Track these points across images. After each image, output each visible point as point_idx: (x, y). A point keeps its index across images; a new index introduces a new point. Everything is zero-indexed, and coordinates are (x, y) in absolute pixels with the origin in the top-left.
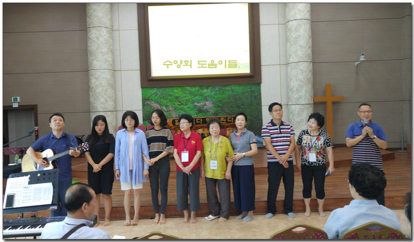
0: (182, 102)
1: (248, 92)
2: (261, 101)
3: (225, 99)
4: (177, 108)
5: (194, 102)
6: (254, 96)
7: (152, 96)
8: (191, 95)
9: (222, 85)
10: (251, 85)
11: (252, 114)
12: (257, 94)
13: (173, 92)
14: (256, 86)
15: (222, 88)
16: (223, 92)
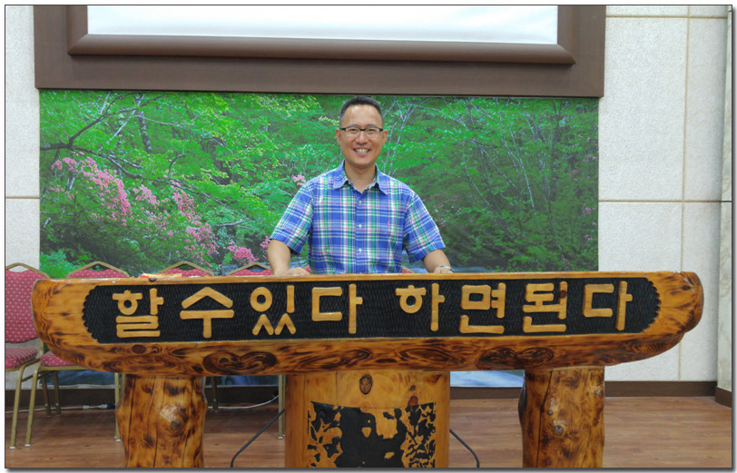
0: (237, 170)
1: (539, 135)
2: (597, 179)
3: (435, 164)
4: (209, 194)
5: (290, 170)
6: (568, 154)
7: (92, 130)
8: (278, 137)
9: (424, 96)
10: (557, 104)
11: (557, 237)
12: (580, 145)
13: (191, 116)
14: (578, 109)
15: (424, 111)
16: (429, 131)
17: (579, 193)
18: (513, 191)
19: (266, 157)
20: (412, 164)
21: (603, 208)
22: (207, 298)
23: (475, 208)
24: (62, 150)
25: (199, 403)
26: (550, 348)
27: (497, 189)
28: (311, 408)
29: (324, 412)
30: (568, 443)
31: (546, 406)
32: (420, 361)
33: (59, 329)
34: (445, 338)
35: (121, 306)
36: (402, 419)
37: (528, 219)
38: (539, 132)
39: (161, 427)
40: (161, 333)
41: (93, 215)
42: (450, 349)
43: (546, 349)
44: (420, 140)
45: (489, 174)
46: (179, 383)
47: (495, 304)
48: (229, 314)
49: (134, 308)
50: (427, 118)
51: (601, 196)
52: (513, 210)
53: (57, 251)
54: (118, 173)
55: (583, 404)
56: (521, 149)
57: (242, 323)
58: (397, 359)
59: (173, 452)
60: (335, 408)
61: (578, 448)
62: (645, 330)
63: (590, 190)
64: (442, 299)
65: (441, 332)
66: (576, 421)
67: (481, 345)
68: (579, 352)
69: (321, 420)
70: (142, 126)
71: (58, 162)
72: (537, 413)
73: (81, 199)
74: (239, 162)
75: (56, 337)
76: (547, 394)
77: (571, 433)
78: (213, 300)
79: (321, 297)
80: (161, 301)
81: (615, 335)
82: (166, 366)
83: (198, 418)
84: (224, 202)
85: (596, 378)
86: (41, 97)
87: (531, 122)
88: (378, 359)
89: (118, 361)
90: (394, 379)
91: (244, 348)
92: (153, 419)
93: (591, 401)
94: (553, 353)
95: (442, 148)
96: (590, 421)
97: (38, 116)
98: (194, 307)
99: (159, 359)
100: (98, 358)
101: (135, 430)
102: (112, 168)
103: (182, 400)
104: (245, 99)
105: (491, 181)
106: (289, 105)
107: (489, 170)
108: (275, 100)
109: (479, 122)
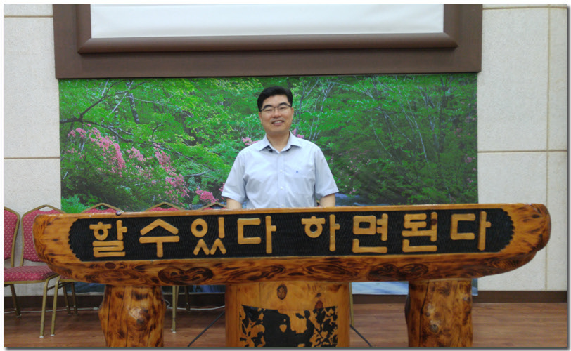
0: (201, 134)
1: (430, 102)
2: (476, 136)
3: (350, 126)
4: (181, 153)
5: (240, 134)
6: (452, 117)
7: (95, 107)
8: (231, 109)
9: (340, 76)
10: (444, 79)
11: (445, 180)
12: (463, 110)
13: (168, 96)
14: (460, 82)
15: (341, 86)
16: (345, 102)
17: (462, 146)
18: (410, 146)
19: (223, 124)
20: (332, 127)
21: (481, 158)
22: (159, 228)
23: (381, 160)
24: (75, 123)
25: (159, 306)
26: (425, 264)
27: (398, 144)
28: (241, 310)
29: (252, 313)
30: (442, 337)
31: (424, 309)
32: (322, 274)
33: (52, 251)
34: (341, 257)
35: (96, 234)
36: (310, 318)
37: (421, 168)
38: (430, 101)
39: (129, 323)
40: (126, 254)
41: (99, 170)
42: (345, 265)
43: (422, 265)
44: (338, 109)
45: (392, 133)
46: (143, 291)
47: (380, 230)
48: (175, 239)
49: (105, 235)
50: (343, 92)
51: (480, 148)
52: (411, 160)
53: (73, 196)
54: (115, 139)
55: (454, 308)
56: (416, 114)
57: (185, 246)
58: (305, 273)
59: (140, 342)
60: (260, 310)
61: (451, 342)
62: (502, 250)
63: (471, 143)
64: (338, 226)
65: (338, 252)
66: (449, 321)
67: (370, 262)
68: (449, 267)
69: (250, 320)
70: (132, 104)
71: (73, 132)
72: (418, 314)
73: (89, 158)
74: (203, 128)
75: (50, 257)
76: (425, 300)
77: (445, 330)
78: (164, 229)
79: (244, 226)
80: (125, 229)
81: (477, 254)
82: (131, 278)
83: (158, 317)
84: (192, 158)
85: (464, 287)
86: (60, 86)
87: (424, 93)
88: (290, 272)
89: (97, 274)
90: (303, 288)
91: (188, 265)
92: (124, 317)
93: (461, 305)
94: (427, 268)
95: (355, 115)
96: (460, 322)
97: (58, 99)
98: (149, 234)
99: (126, 273)
100: (81, 273)
101: (112, 325)
102: (111, 135)
103: (145, 304)
104: (206, 82)
105: (393, 139)
106: (238, 85)
107: (392, 130)
108: (228, 82)
109: (383, 94)
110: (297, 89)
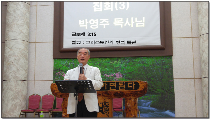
2: (173, 74)
3: (135, 71)
5: (104, 73)
6: (165, 68)
10: (162, 58)
11: (164, 87)
12: (168, 66)
14: (167, 58)
16: (133, 64)
17: (169, 77)
18: (153, 77)
20: (130, 71)
21: (175, 80)
24: (58, 71)
26: (124, 92)
27: (149, 76)
32: (105, 95)
34: (108, 91)
36: (103, 104)
37: (157, 83)
38: (158, 64)
42: (109, 93)
44: (131, 66)
45: (147, 73)
50: (133, 61)
51: (174, 78)
52: (153, 81)
56: (154, 68)
58: (101, 94)
63: (171, 76)
64: (107, 85)
66: (131, 105)
70: (74, 65)
71: (57, 73)
77: (130, 107)
85: (133, 98)
86: (54, 60)
87: (156, 62)
90: (102, 98)
97: (53, 64)
104: (94, 59)
105: (148, 75)
106: (103, 60)
107: (147, 72)
108: (101, 59)
109: (144, 62)
110: (120, 61)
